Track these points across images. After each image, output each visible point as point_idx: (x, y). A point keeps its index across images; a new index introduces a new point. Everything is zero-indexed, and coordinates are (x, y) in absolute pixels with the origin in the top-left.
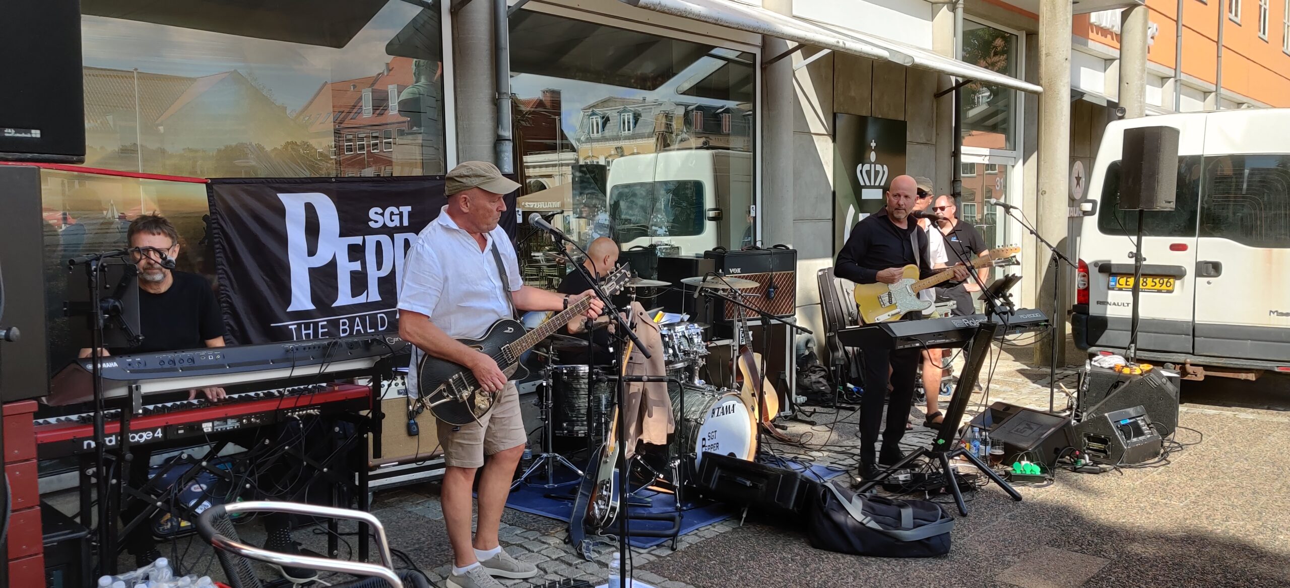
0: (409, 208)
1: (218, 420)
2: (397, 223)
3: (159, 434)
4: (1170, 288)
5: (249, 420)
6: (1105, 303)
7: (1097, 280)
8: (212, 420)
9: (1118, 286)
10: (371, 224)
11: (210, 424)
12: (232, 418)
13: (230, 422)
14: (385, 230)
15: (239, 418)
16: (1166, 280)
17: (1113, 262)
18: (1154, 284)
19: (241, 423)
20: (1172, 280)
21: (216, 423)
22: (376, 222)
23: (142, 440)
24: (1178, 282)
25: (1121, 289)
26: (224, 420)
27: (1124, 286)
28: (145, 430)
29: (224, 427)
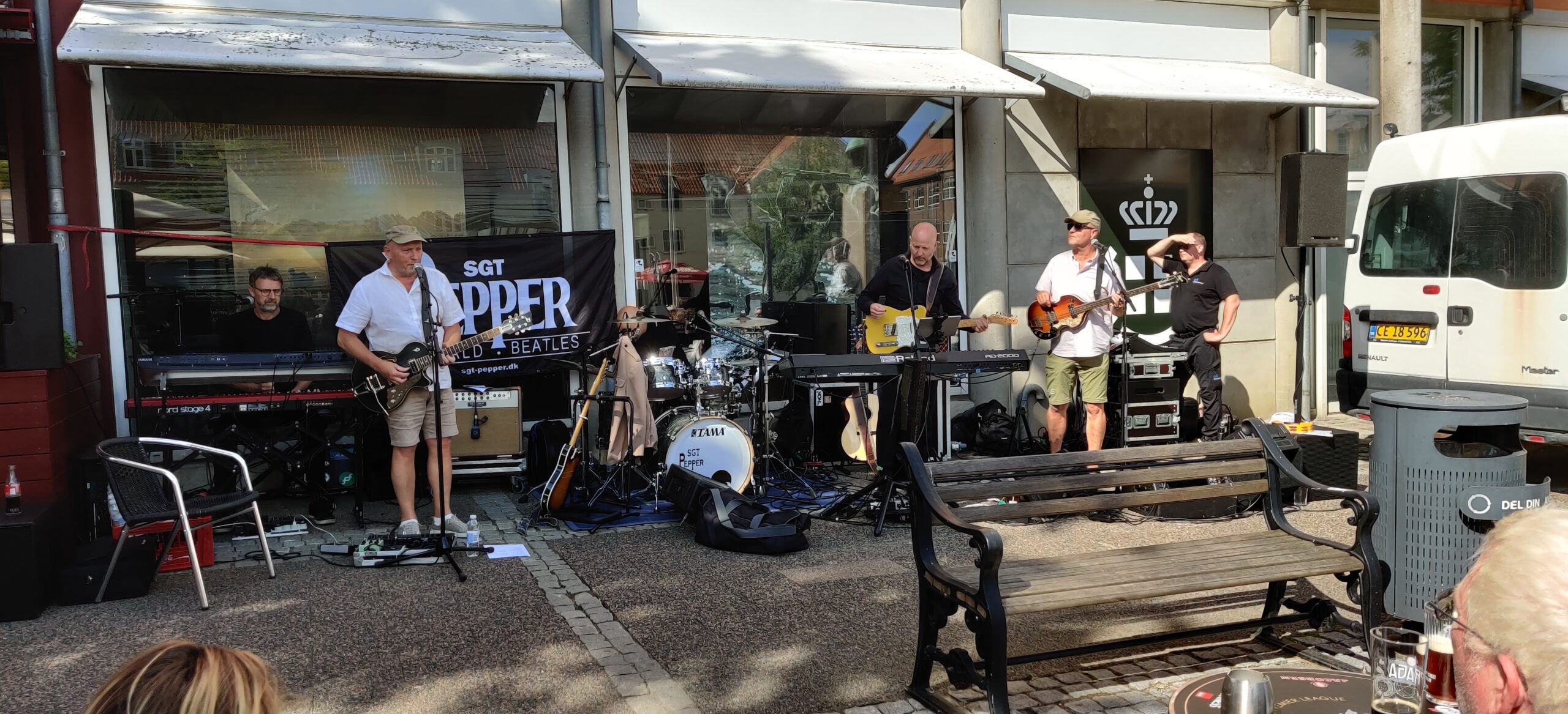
0: (502, 261)
1: (252, 403)
2: (491, 272)
3: (208, 409)
4: (1424, 339)
5: (275, 406)
6: (1364, 357)
7: (1360, 329)
8: (247, 404)
9: (1377, 336)
10: (467, 274)
11: (245, 406)
12: (262, 403)
13: (260, 405)
14: (479, 278)
15: (268, 404)
16: (1421, 329)
17: (1372, 308)
18: (1409, 334)
19: (269, 407)
20: (1426, 330)
21: (250, 405)
22: (471, 272)
23: (197, 412)
24: (1433, 331)
25: (1378, 341)
26: (256, 404)
27: (1383, 337)
28: (199, 406)
29: (256, 409)
